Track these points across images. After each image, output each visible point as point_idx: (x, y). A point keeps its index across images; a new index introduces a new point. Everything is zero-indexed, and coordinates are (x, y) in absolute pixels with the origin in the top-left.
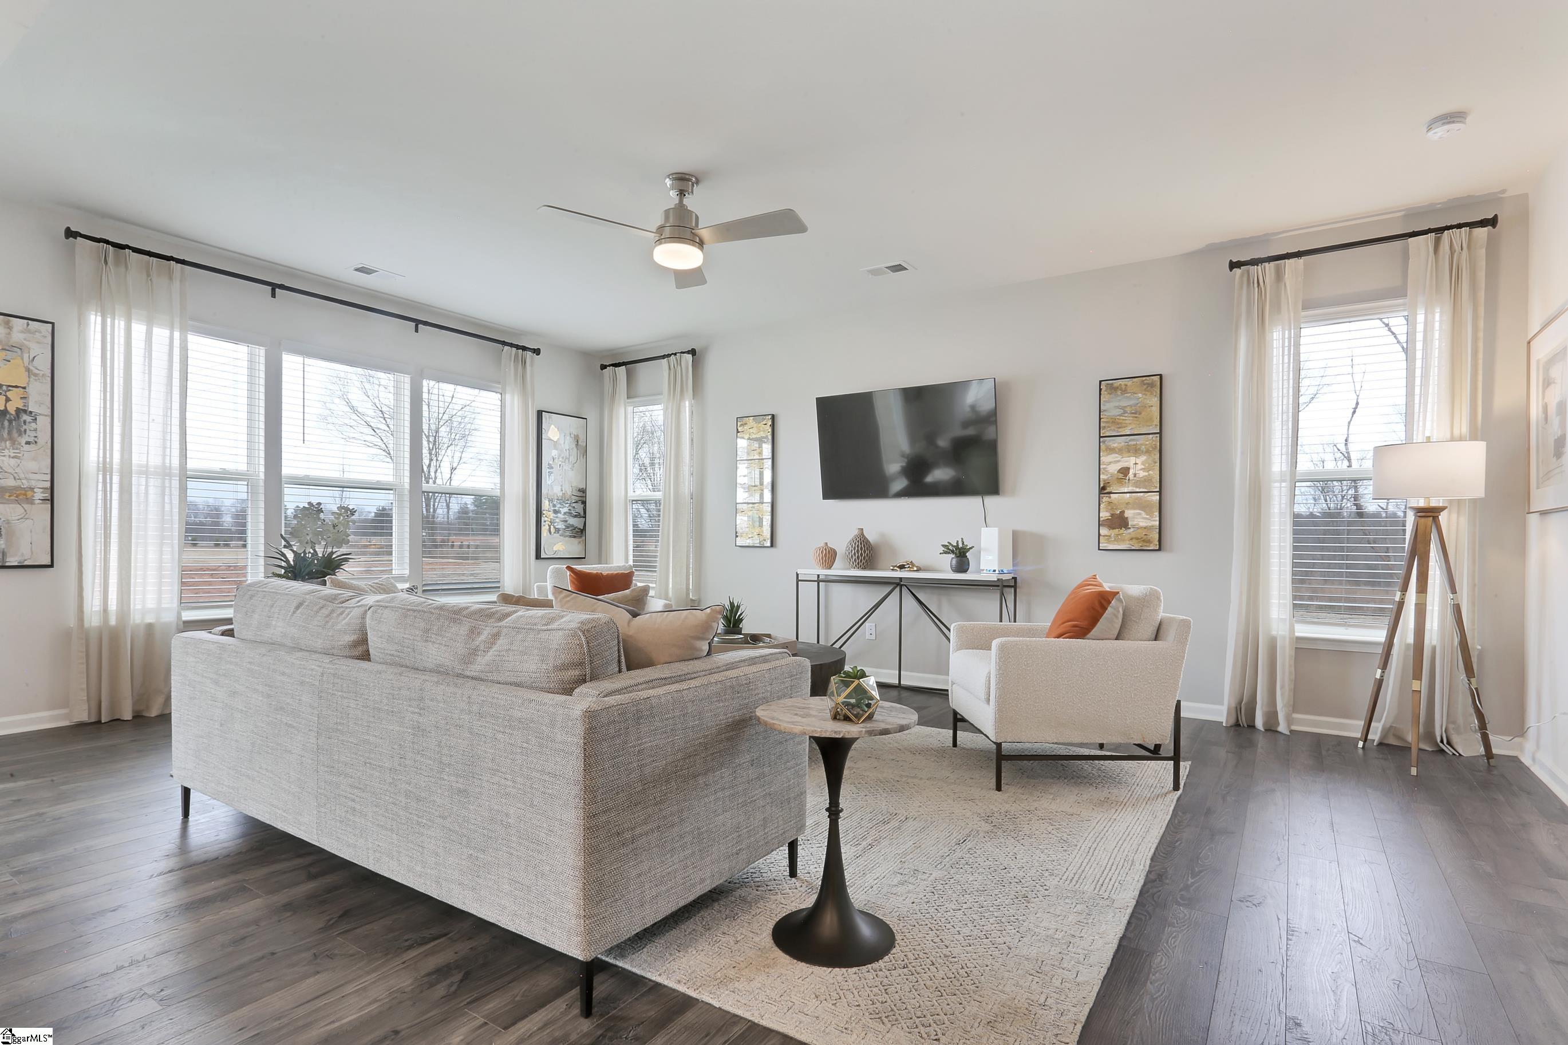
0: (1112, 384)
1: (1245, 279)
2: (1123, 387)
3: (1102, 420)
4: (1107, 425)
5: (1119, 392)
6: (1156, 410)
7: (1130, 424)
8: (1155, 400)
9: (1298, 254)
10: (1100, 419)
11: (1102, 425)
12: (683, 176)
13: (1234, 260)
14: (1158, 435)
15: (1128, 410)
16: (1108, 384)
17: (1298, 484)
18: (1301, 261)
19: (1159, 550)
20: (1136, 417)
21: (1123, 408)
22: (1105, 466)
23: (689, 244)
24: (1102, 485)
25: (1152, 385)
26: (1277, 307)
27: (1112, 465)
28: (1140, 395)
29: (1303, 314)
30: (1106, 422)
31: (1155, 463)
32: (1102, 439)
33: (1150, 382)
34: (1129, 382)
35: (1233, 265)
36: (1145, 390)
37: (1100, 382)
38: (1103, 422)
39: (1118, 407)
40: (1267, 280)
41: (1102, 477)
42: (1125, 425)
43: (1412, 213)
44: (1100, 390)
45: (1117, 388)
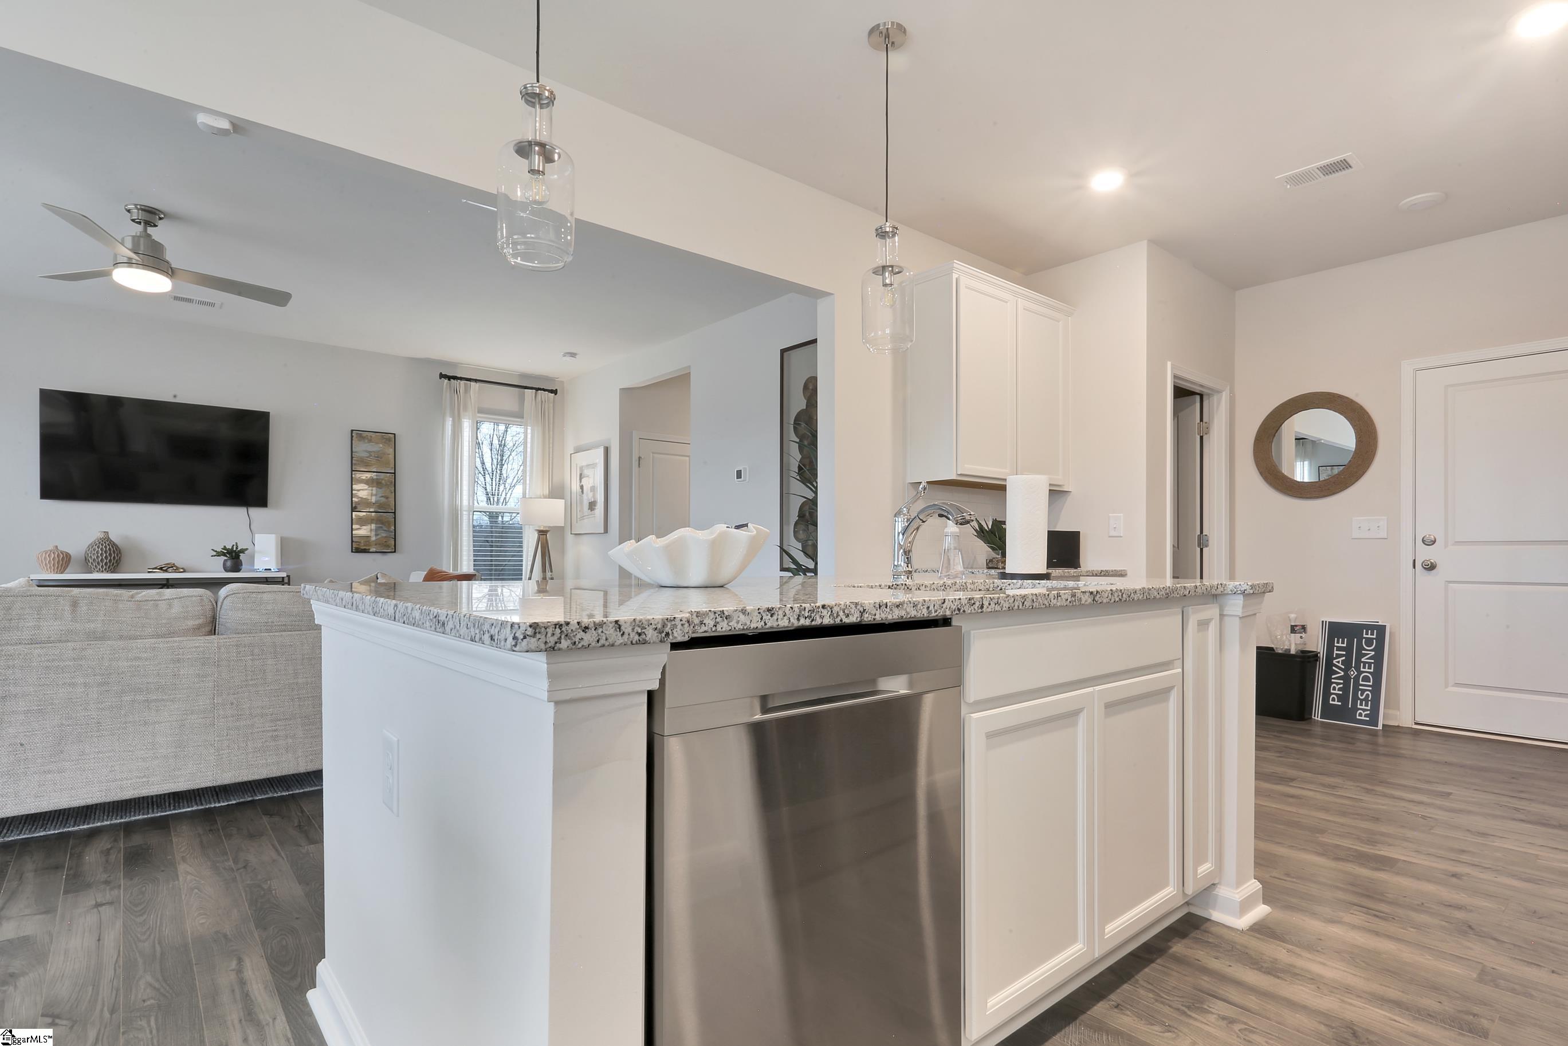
0: (361, 434)
1: (449, 387)
2: (369, 438)
3: (354, 459)
4: (357, 462)
5: (366, 441)
6: (391, 457)
7: (374, 464)
8: (391, 451)
9: (476, 381)
10: (352, 457)
11: (354, 462)
12: (154, 210)
13: (443, 373)
14: (393, 474)
15: (373, 454)
16: (358, 433)
17: (475, 513)
18: (478, 385)
19: (395, 552)
20: (378, 460)
21: (369, 452)
22: (356, 492)
23: (164, 275)
24: (354, 506)
25: (389, 440)
26: (465, 409)
27: (361, 491)
28: (381, 445)
29: (478, 415)
30: (357, 461)
31: (392, 493)
32: (353, 472)
33: (388, 437)
34: (374, 435)
35: (442, 376)
36: (385, 443)
37: (352, 431)
38: (355, 460)
39: (366, 451)
40: (461, 391)
41: (353, 499)
42: (370, 464)
43: (524, 376)
44: (352, 436)
45: (365, 437)
